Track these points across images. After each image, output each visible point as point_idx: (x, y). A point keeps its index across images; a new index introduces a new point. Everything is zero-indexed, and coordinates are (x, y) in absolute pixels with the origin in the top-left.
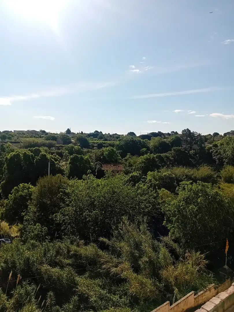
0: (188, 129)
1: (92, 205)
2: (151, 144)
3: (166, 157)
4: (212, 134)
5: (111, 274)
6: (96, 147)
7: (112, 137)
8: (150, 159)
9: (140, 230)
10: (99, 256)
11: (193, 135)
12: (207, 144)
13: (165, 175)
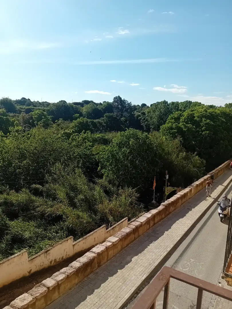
0: (119, 97)
1: (22, 157)
2: (84, 110)
3: (99, 122)
4: (140, 105)
5: (46, 215)
6: (24, 112)
7: (42, 105)
8: (83, 123)
9: (75, 173)
10: (32, 201)
11: (124, 103)
12: (136, 113)
13: (98, 137)
